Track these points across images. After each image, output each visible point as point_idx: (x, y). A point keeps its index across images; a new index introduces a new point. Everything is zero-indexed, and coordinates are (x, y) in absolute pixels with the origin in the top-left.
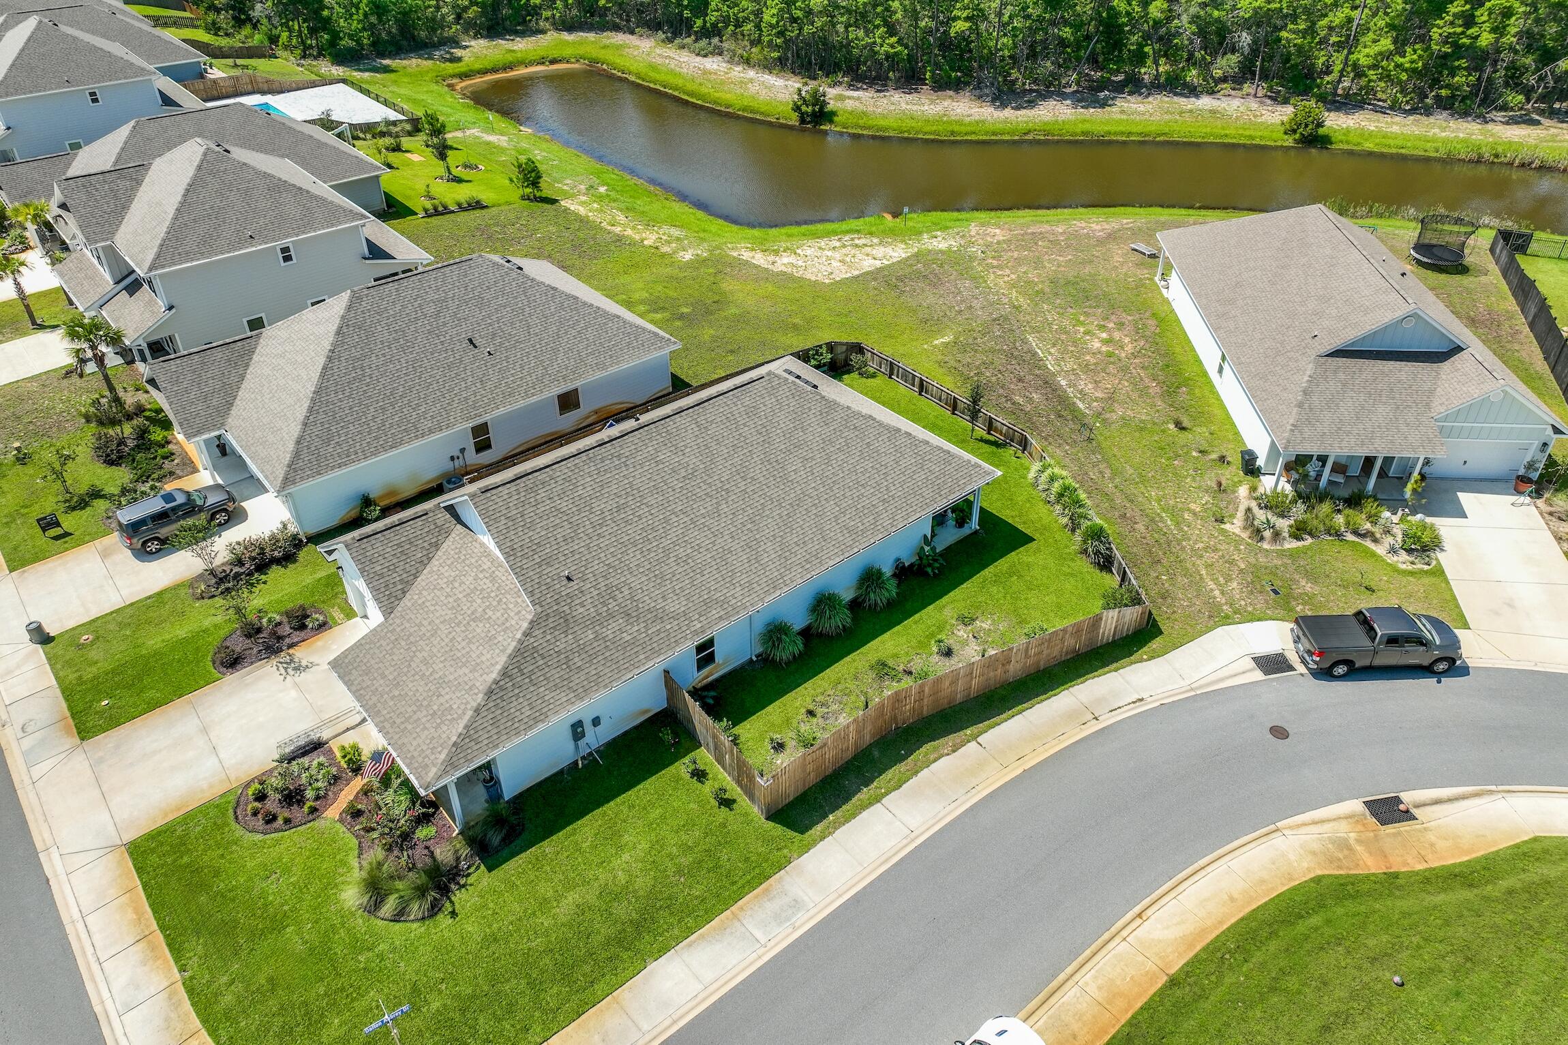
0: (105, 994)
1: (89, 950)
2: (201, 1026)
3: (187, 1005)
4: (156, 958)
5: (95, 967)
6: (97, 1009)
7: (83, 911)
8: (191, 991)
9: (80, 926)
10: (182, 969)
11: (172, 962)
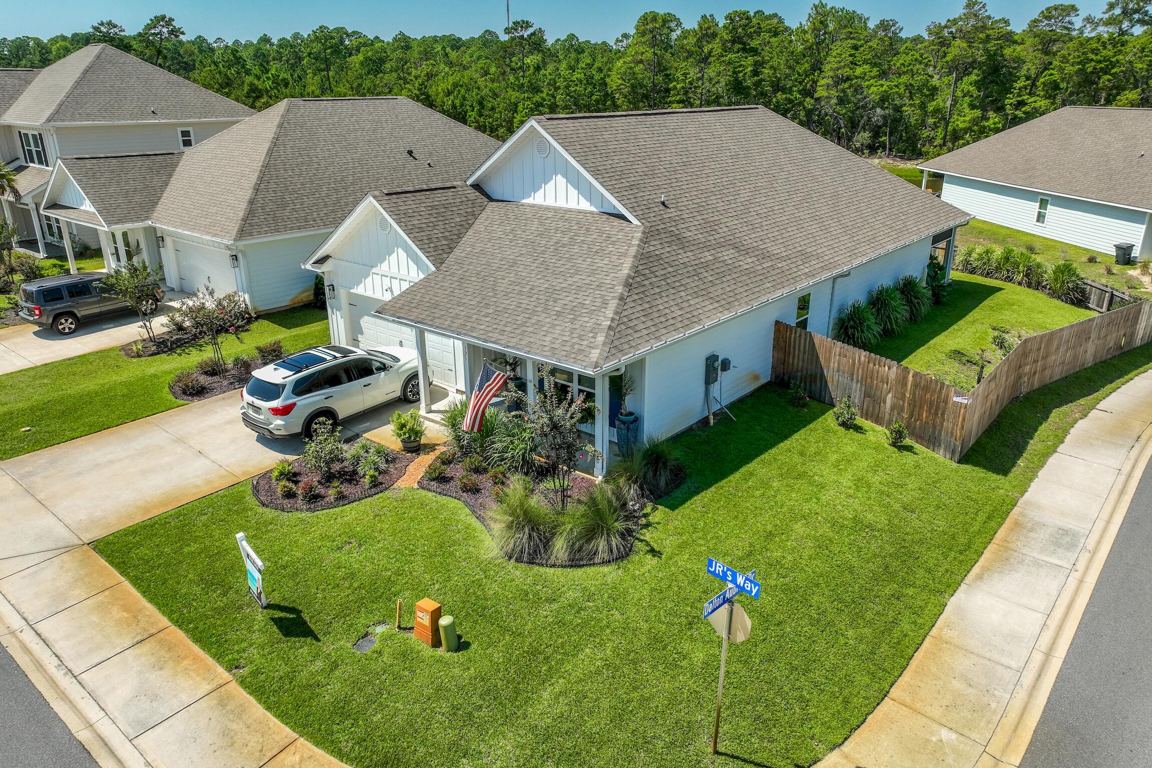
0: (93, 713)
1: (50, 663)
2: (296, 735)
3: (257, 709)
4: (179, 659)
5: (65, 682)
6: (83, 735)
7: (30, 618)
8: (258, 691)
9: (28, 637)
10: (233, 667)
11: (210, 661)
